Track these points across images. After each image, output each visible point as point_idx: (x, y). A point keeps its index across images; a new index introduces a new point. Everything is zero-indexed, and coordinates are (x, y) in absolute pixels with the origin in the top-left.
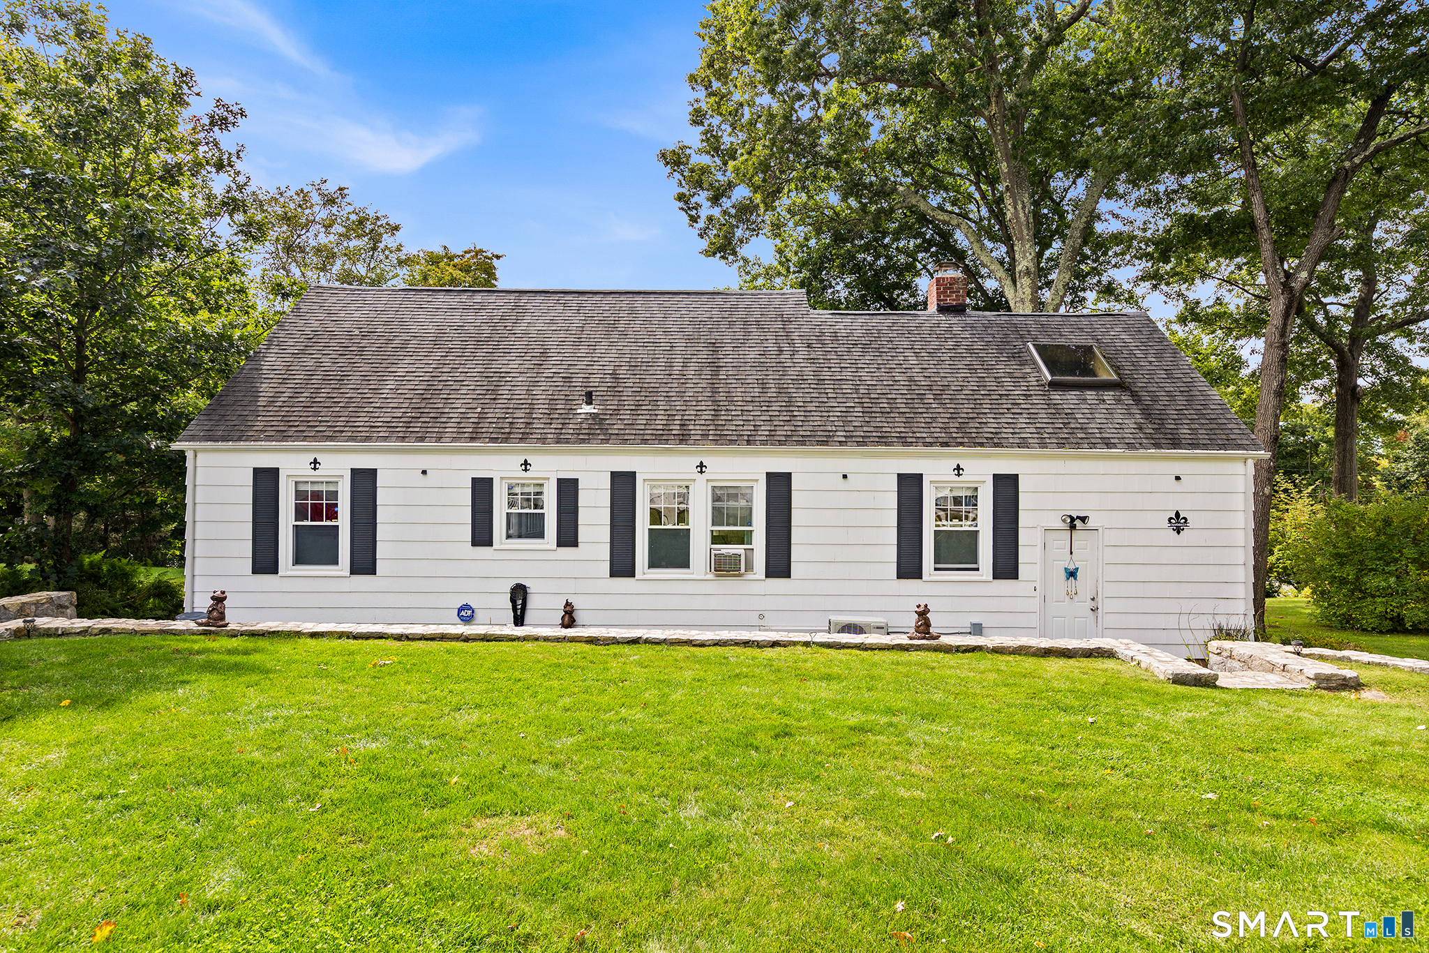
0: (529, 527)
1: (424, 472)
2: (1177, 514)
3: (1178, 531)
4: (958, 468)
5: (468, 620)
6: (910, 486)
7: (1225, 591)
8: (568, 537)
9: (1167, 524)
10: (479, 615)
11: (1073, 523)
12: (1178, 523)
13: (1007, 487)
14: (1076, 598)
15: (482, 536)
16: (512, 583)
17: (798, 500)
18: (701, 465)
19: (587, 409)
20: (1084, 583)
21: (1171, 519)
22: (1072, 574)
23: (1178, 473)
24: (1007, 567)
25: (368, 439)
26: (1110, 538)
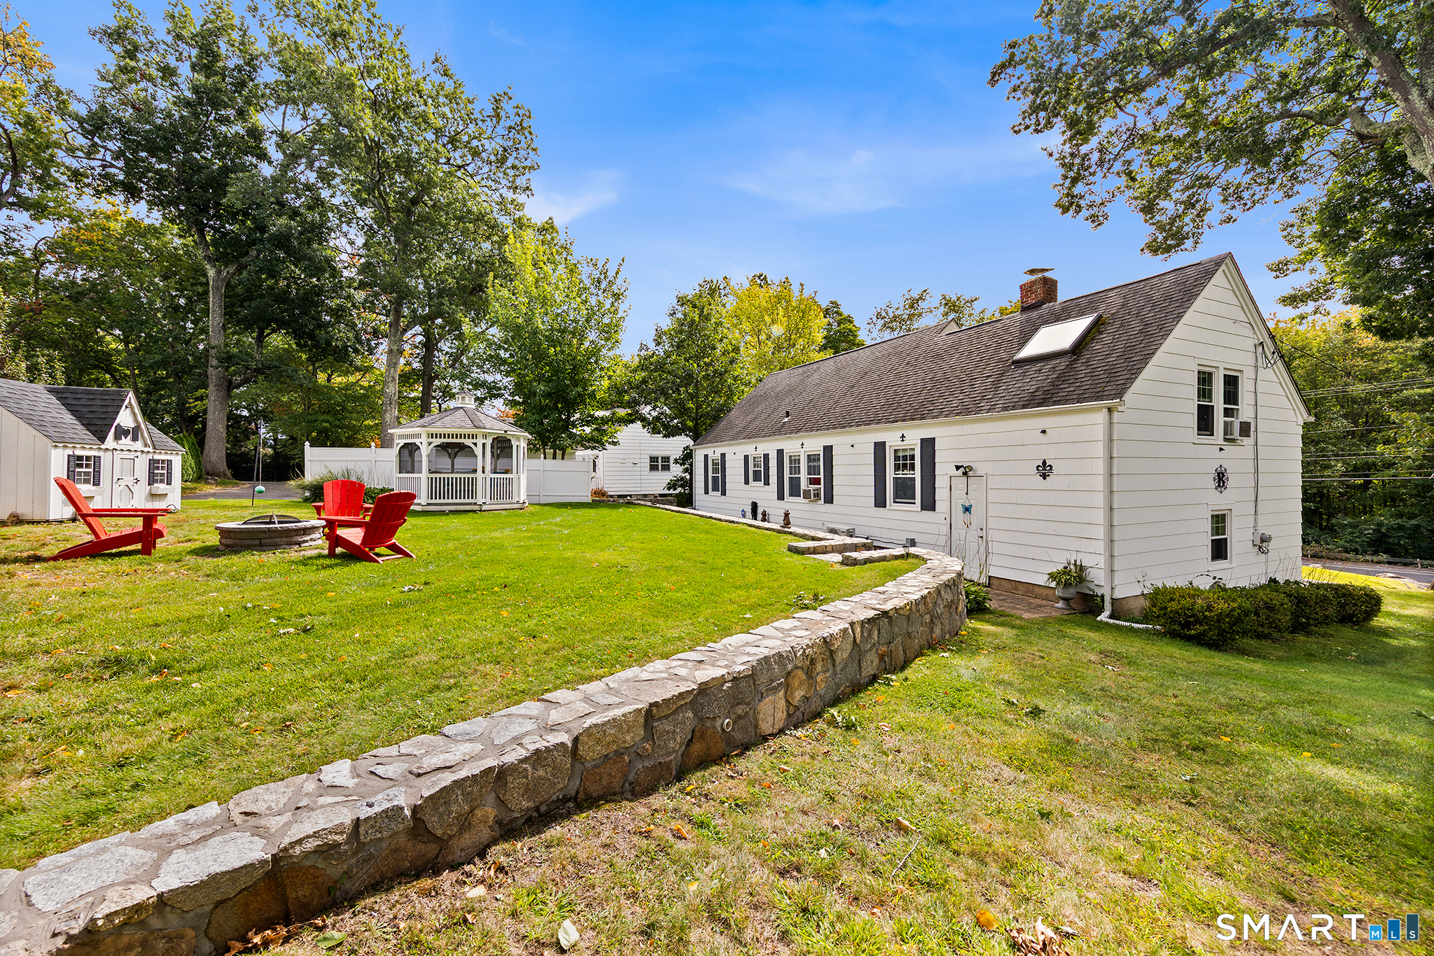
0: (757, 477)
1: (734, 454)
2: (1044, 463)
3: (1044, 476)
4: (903, 436)
6: (880, 450)
8: (767, 483)
9: (1035, 471)
10: (746, 514)
11: (965, 471)
12: (1045, 470)
13: (928, 445)
14: (972, 528)
15: (747, 481)
16: (752, 501)
17: (835, 460)
18: (803, 444)
19: (786, 420)
20: (976, 516)
21: (1039, 466)
22: (967, 509)
23: (1044, 428)
24: (929, 504)
25: (722, 440)
26: (993, 482)
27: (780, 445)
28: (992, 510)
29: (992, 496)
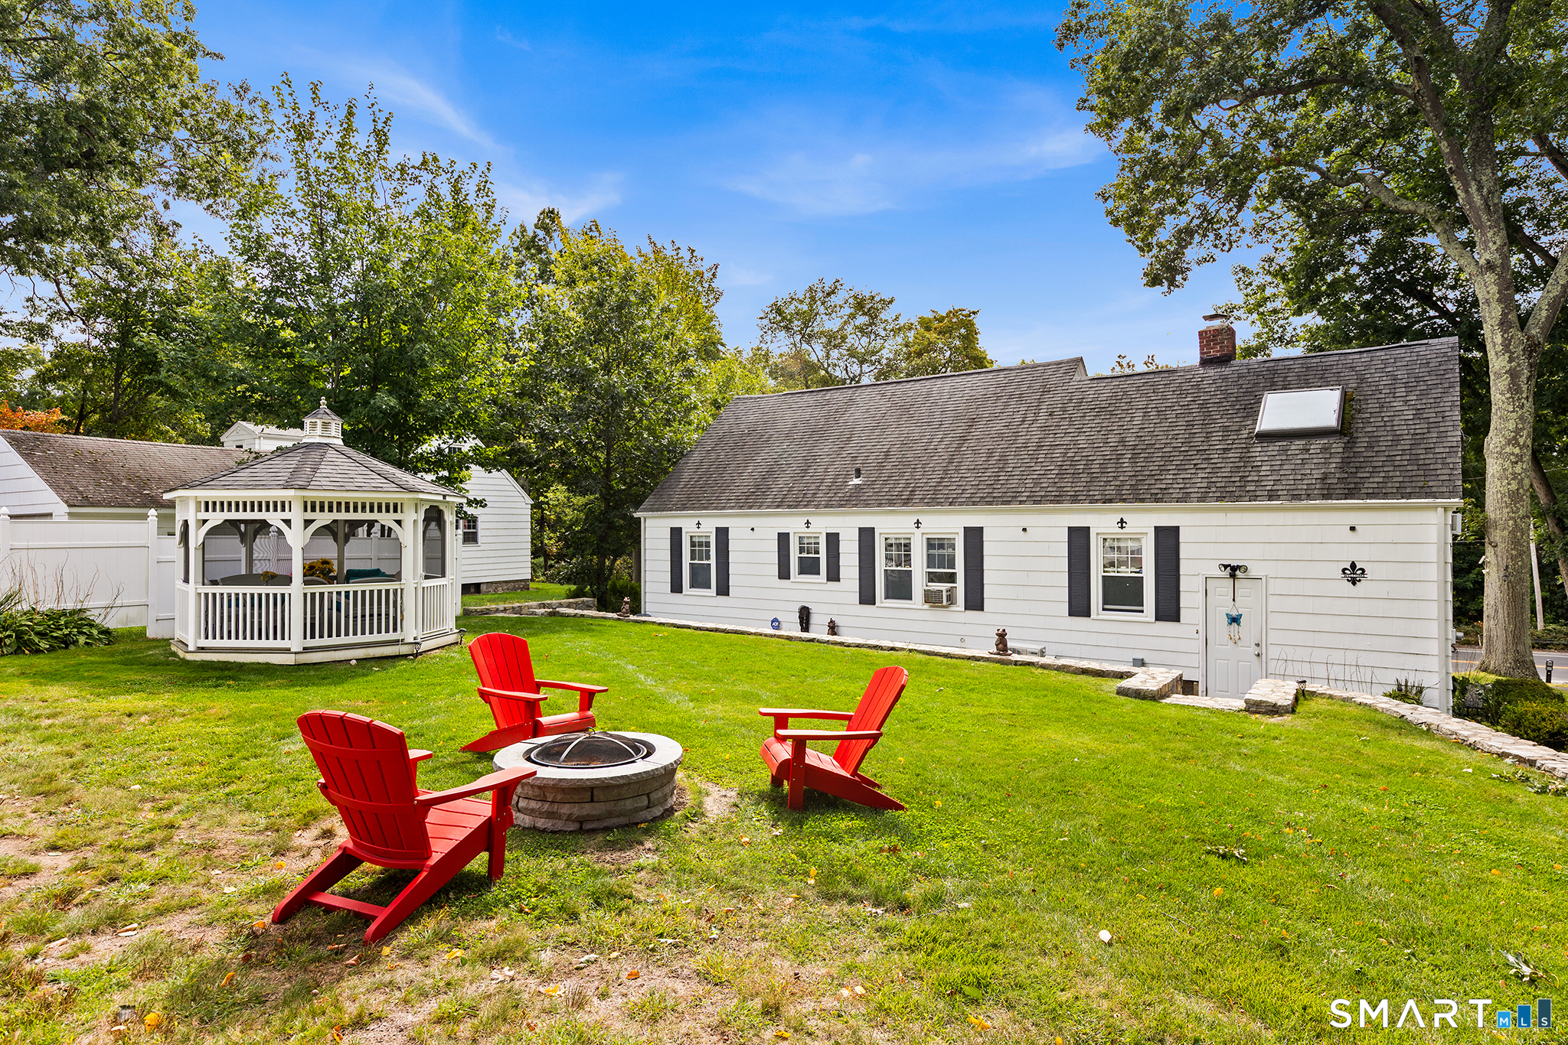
0: (809, 567)
1: (753, 529)
2: (1353, 565)
3: (1354, 582)
4: (1122, 521)
5: (778, 628)
6: (1079, 538)
7: (1415, 646)
8: (834, 575)
9: (1340, 575)
10: (783, 625)
11: (1233, 571)
12: (1354, 574)
13: (1168, 538)
14: (1239, 642)
15: (784, 574)
16: (799, 605)
17: (988, 549)
18: (918, 522)
19: (857, 481)
20: (1248, 628)
21: (1344, 570)
22: (1235, 620)
23: (1353, 524)
24: (1169, 610)
25: (723, 508)
26: (1275, 586)
27: (867, 522)
28: (1275, 621)
29: (1274, 603)
